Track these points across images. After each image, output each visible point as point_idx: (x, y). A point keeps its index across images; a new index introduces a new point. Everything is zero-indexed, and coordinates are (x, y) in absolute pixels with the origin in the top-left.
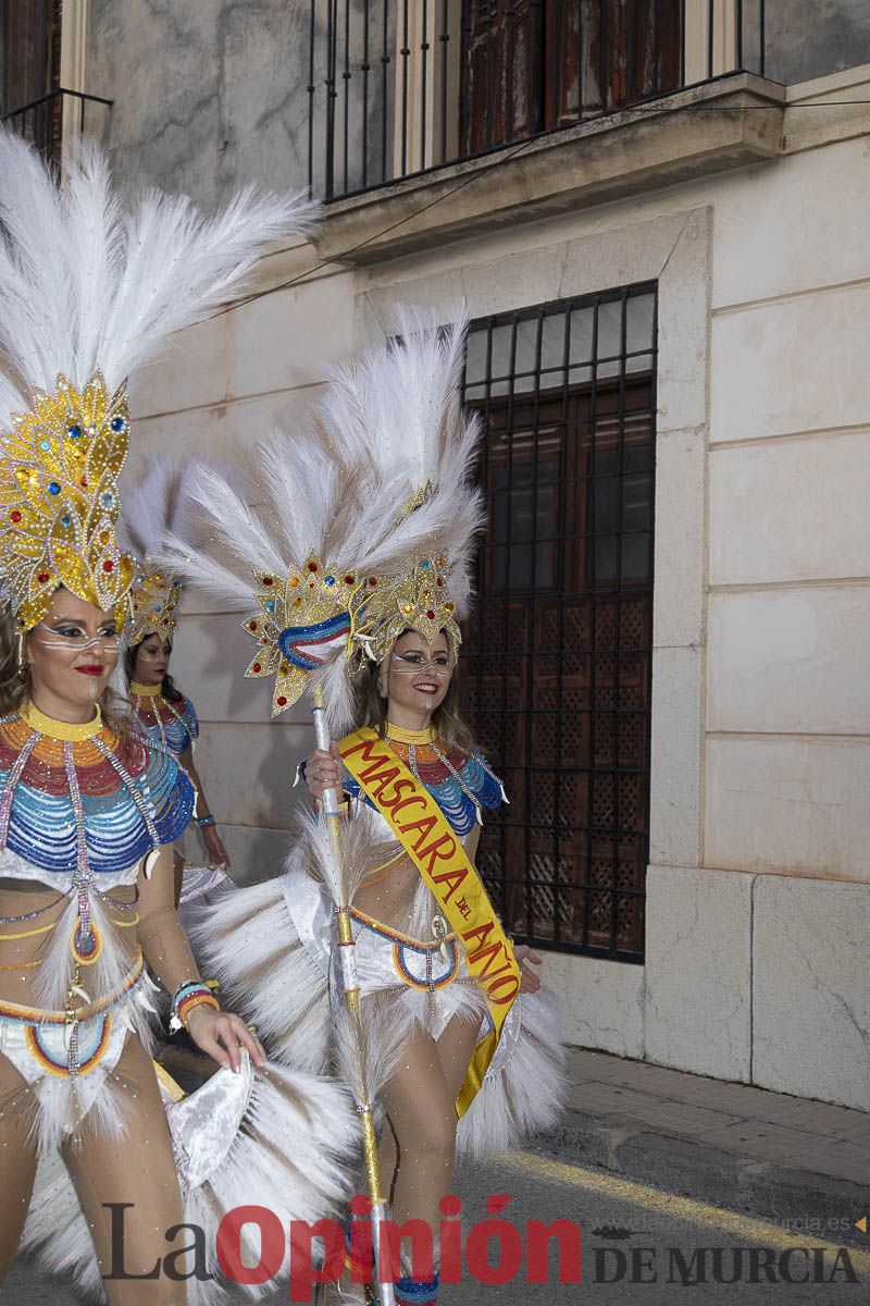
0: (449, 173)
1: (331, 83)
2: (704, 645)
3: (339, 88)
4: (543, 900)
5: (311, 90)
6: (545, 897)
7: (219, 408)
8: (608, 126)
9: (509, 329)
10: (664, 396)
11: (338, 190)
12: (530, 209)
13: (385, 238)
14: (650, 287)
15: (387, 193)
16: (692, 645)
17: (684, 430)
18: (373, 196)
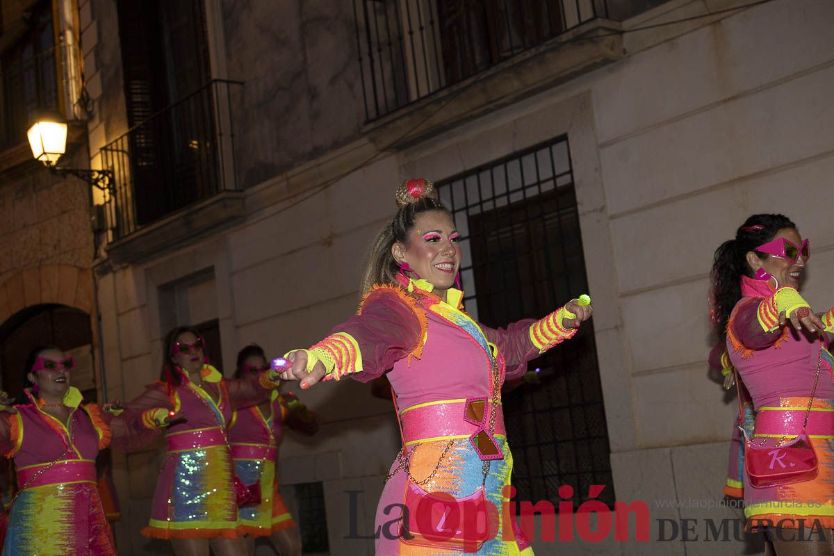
0: (445, 93)
1: (370, 55)
2: (622, 326)
3: (376, 56)
4: (553, 486)
5: (360, 60)
6: (554, 484)
7: (328, 242)
8: (528, 55)
9: (488, 173)
10: (580, 194)
11: (382, 111)
12: (490, 106)
13: (413, 133)
14: (564, 138)
15: (410, 109)
16: (616, 327)
17: (594, 211)
18: (403, 111)
